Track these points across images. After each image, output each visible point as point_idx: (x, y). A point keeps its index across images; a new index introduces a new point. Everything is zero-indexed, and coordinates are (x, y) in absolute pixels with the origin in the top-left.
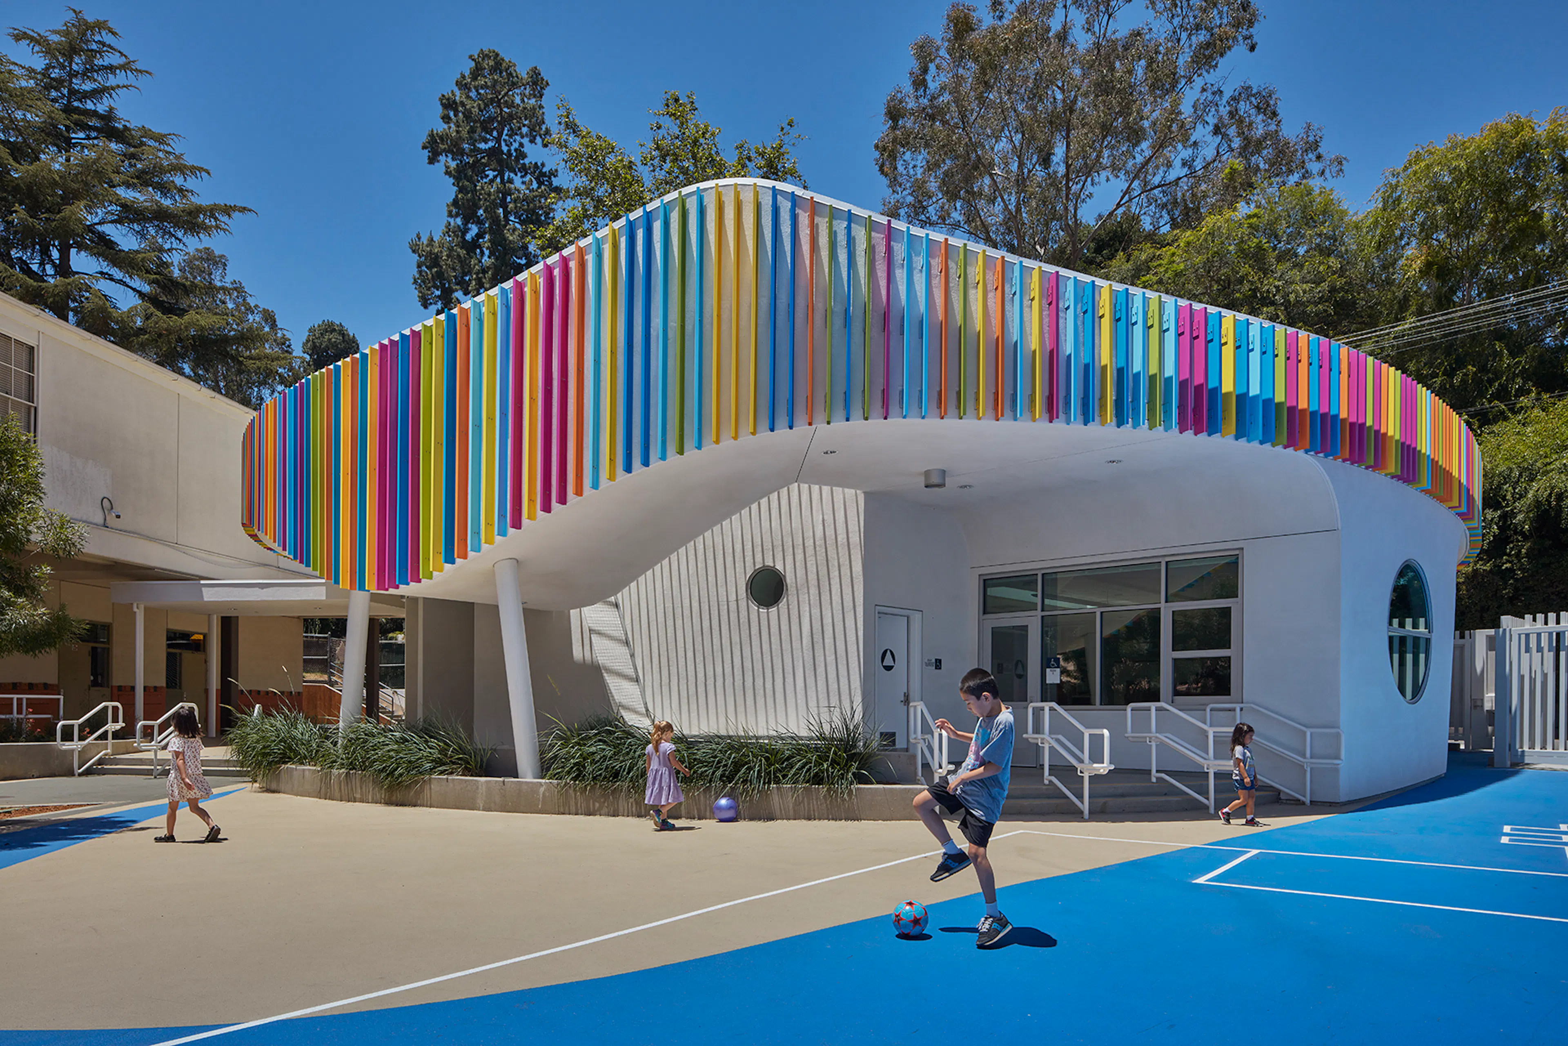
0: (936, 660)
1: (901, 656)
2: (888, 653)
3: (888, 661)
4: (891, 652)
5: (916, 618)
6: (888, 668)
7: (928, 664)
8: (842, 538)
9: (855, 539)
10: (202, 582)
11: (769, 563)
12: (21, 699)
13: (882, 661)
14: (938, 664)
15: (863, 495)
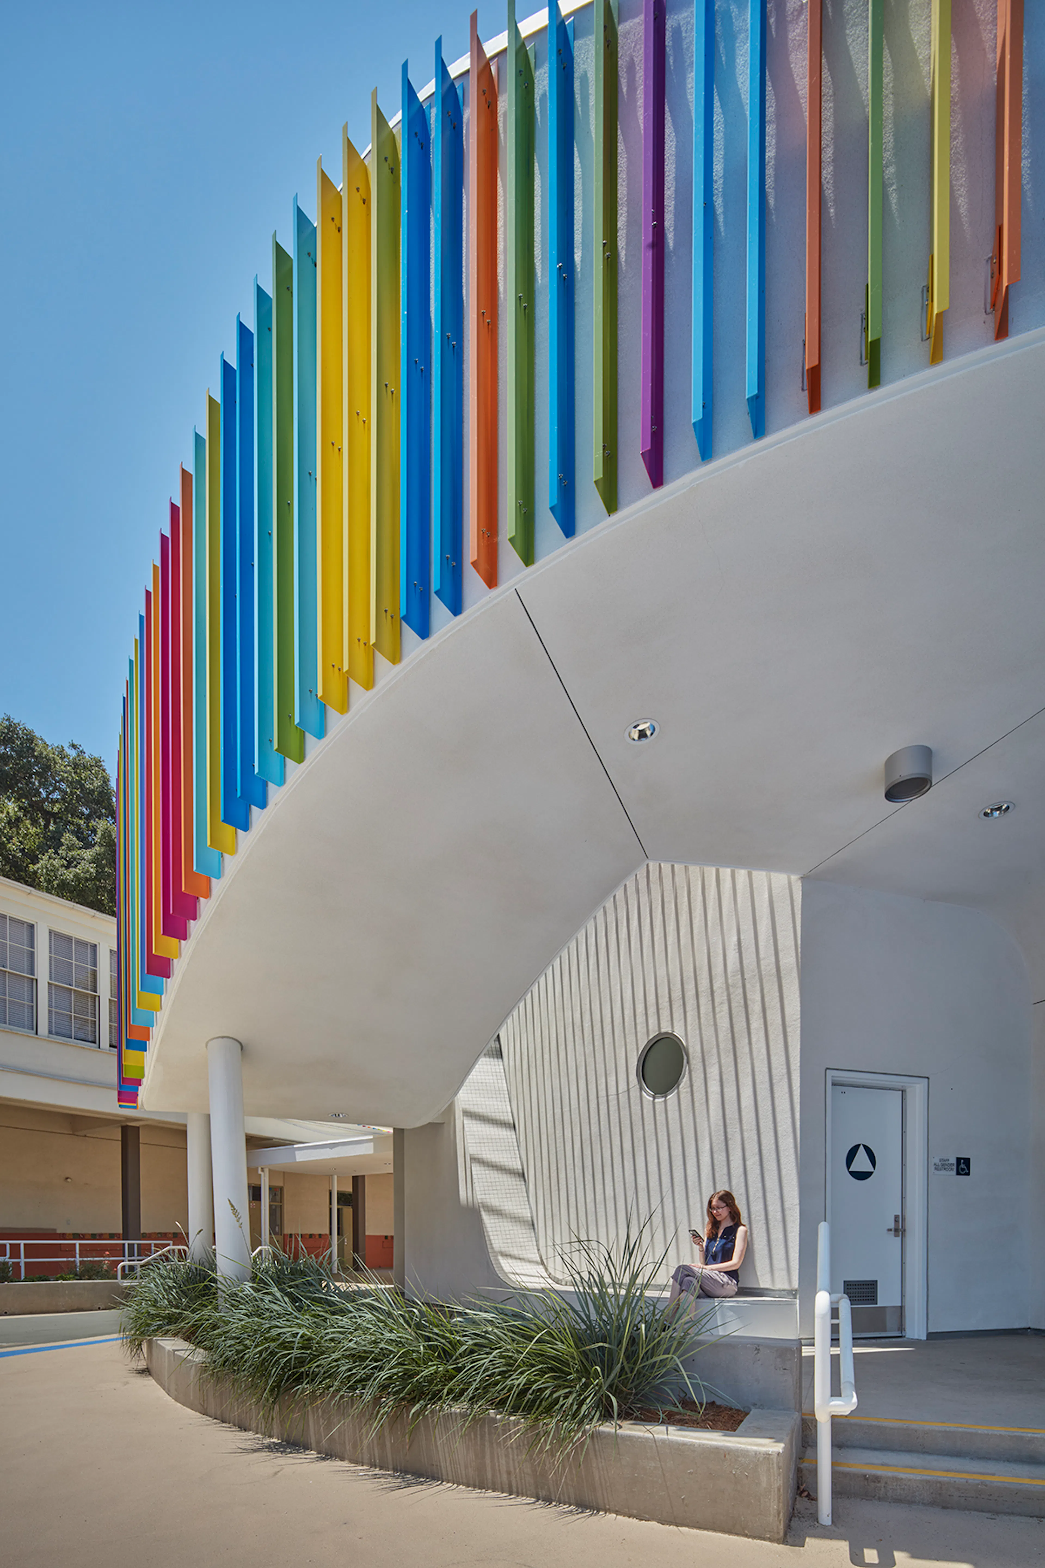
0: (959, 1160)
1: (888, 1158)
2: (861, 1151)
3: (861, 1163)
4: (867, 1149)
5: (917, 1091)
6: (862, 1176)
7: (943, 1165)
8: (768, 963)
9: (789, 960)
10: (295, 1146)
11: (666, 1028)
12: (133, 1244)
13: (848, 1167)
14: (963, 1166)
15: (799, 883)
